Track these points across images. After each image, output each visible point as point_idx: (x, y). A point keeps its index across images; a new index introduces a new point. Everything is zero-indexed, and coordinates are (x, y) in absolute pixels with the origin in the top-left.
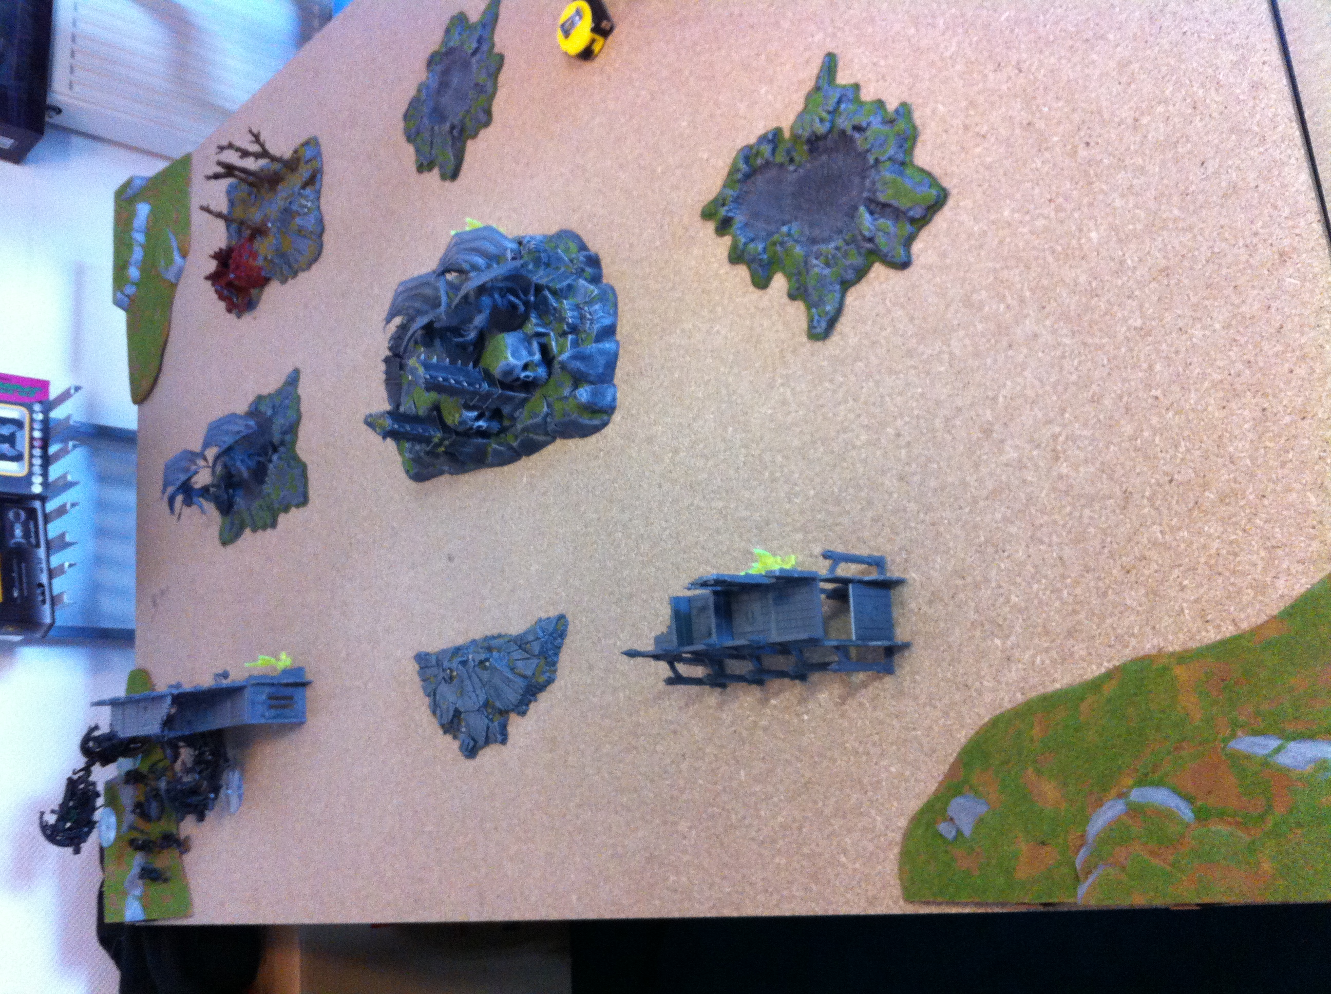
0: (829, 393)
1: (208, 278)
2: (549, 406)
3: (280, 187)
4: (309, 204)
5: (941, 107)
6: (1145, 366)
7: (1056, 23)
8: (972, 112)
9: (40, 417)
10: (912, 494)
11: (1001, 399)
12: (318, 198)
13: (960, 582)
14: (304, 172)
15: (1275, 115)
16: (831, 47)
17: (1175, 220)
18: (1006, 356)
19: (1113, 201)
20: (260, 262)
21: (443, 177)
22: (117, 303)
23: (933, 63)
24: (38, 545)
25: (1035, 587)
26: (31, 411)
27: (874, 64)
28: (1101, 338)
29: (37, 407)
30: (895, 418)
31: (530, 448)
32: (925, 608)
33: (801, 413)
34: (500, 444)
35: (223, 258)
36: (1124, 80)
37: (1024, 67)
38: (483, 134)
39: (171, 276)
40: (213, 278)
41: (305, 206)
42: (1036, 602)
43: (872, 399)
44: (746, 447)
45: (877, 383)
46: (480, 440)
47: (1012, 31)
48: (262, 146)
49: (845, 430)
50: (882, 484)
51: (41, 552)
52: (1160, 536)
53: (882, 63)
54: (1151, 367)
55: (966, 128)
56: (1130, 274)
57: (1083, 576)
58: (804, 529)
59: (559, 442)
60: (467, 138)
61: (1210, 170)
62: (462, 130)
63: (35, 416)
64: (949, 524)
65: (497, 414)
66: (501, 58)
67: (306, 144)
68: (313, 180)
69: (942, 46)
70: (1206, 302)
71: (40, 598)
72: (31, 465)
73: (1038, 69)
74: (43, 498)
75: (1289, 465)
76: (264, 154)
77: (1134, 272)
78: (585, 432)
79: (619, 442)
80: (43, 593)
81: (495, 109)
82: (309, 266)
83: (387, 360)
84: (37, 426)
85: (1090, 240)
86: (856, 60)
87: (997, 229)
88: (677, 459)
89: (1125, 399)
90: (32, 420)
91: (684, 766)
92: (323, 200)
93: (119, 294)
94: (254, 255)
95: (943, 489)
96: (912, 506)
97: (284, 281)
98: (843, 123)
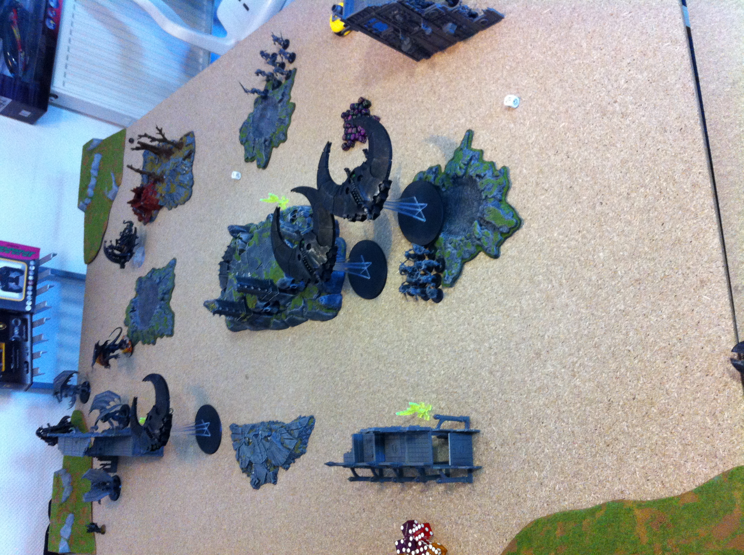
0: (455, 318)
1: (128, 203)
2: (304, 302)
3: (172, 157)
4: (186, 169)
5: (525, 171)
6: (624, 332)
7: (590, 133)
8: (541, 176)
9: (33, 268)
10: (496, 382)
11: (546, 337)
12: (192, 166)
13: (518, 436)
14: (185, 151)
15: (704, 203)
16: (469, 127)
17: (646, 253)
18: (550, 314)
19: (613, 236)
20: (158, 197)
21: (259, 166)
22: (80, 207)
23: (521, 145)
24: (26, 340)
25: (558, 445)
26: (29, 265)
27: (491, 141)
28: (602, 312)
29: (32, 263)
30: (489, 338)
31: (294, 323)
32: (499, 447)
33: (439, 327)
34: (277, 319)
35: (139, 192)
36: (624, 170)
37: (571, 155)
38: (281, 145)
39: (110, 196)
40: (133, 203)
41: (185, 170)
42: (558, 455)
43: (478, 326)
44: (409, 341)
45: (481, 317)
46: (266, 317)
47: (565, 134)
48: (163, 136)
49: (462, 340)
50: (480, 374)
51: (28, 344)
52: (626, 429)
53: (495, 140)
54: (627, 334)
55: (537, 184)
56: (619, 279)
57: (584, 444)
58: (437, 392)
59: (309, 322)
60: (273, 147)
61: (667, 228)
62: (271, 142)
63: (30, 268)
64: (515, 402)
65: (276, 304)
66: (294, 105)
67: (187, 135)
68: (190, 155)
69: (528, 136)
70: (660, 302)
71: (26, 369)
72: (26, 295)
73: (578, 158)
74: (31, 313)
75: (697, 400)
76: (164, 140)
77: (621, 278)
78: (324, 319)
79: (341, 327)
80: (27, 367)
81: (289, 133)
82: (184, 203)
83: (221, 264)
84: (31, 273)
85: (599, 257)
86: (482, 137)
87: (550, 243)
88: (372, 341)
89: (612, 349)
90: (29, 270)
91: (364, 515)
92: (194, 167)
93: (81, 203)
94: (155, 193)
95: (512, 382)
96: (496, 389)
97: (170, 209)
98: (472, 172)
